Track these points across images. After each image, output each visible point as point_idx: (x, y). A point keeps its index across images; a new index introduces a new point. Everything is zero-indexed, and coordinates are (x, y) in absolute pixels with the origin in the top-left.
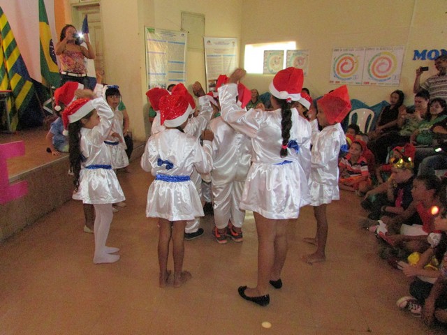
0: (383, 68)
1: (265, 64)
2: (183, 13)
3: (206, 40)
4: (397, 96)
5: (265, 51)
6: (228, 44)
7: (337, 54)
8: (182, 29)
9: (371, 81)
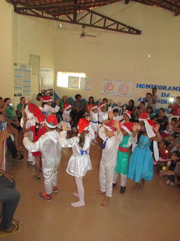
0: (125, 90)
1: (69, 83)
2: (30, 55)
3: (41, 69)
4: (131, 102)
5: (69, 76)
6: (49, 71)
7: (105, 82)
8: (30, 64)
9: (120, 95)
